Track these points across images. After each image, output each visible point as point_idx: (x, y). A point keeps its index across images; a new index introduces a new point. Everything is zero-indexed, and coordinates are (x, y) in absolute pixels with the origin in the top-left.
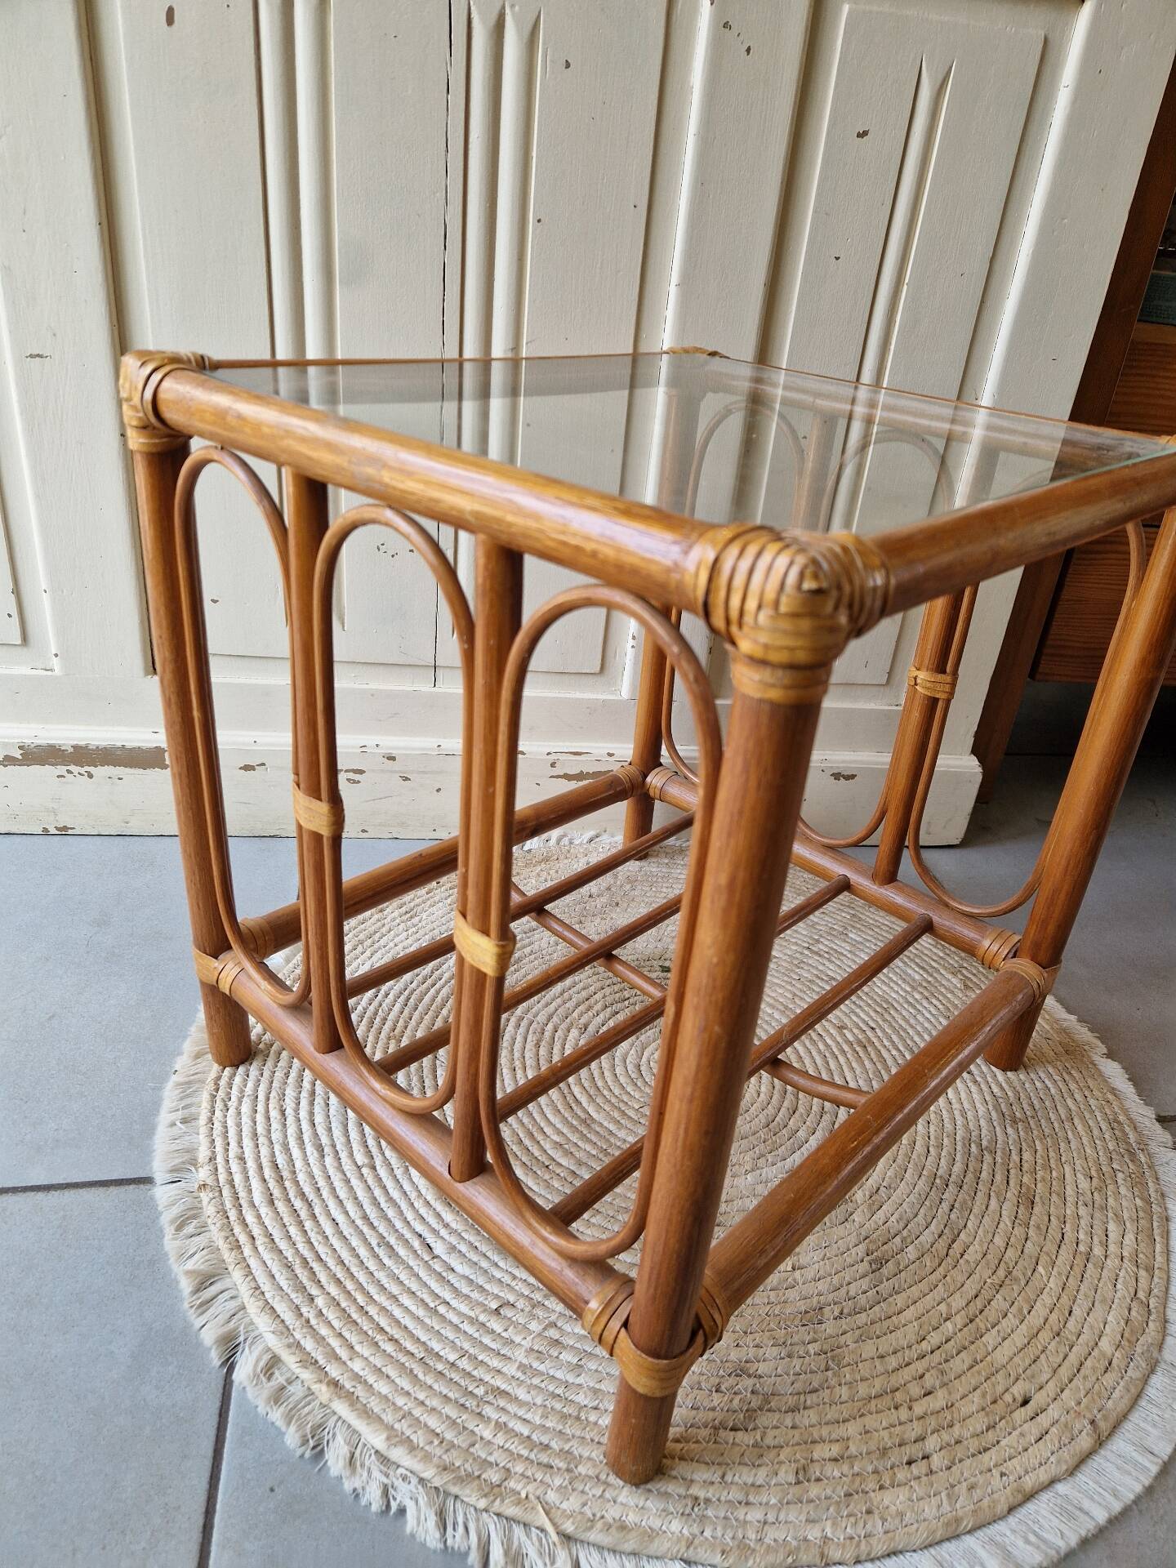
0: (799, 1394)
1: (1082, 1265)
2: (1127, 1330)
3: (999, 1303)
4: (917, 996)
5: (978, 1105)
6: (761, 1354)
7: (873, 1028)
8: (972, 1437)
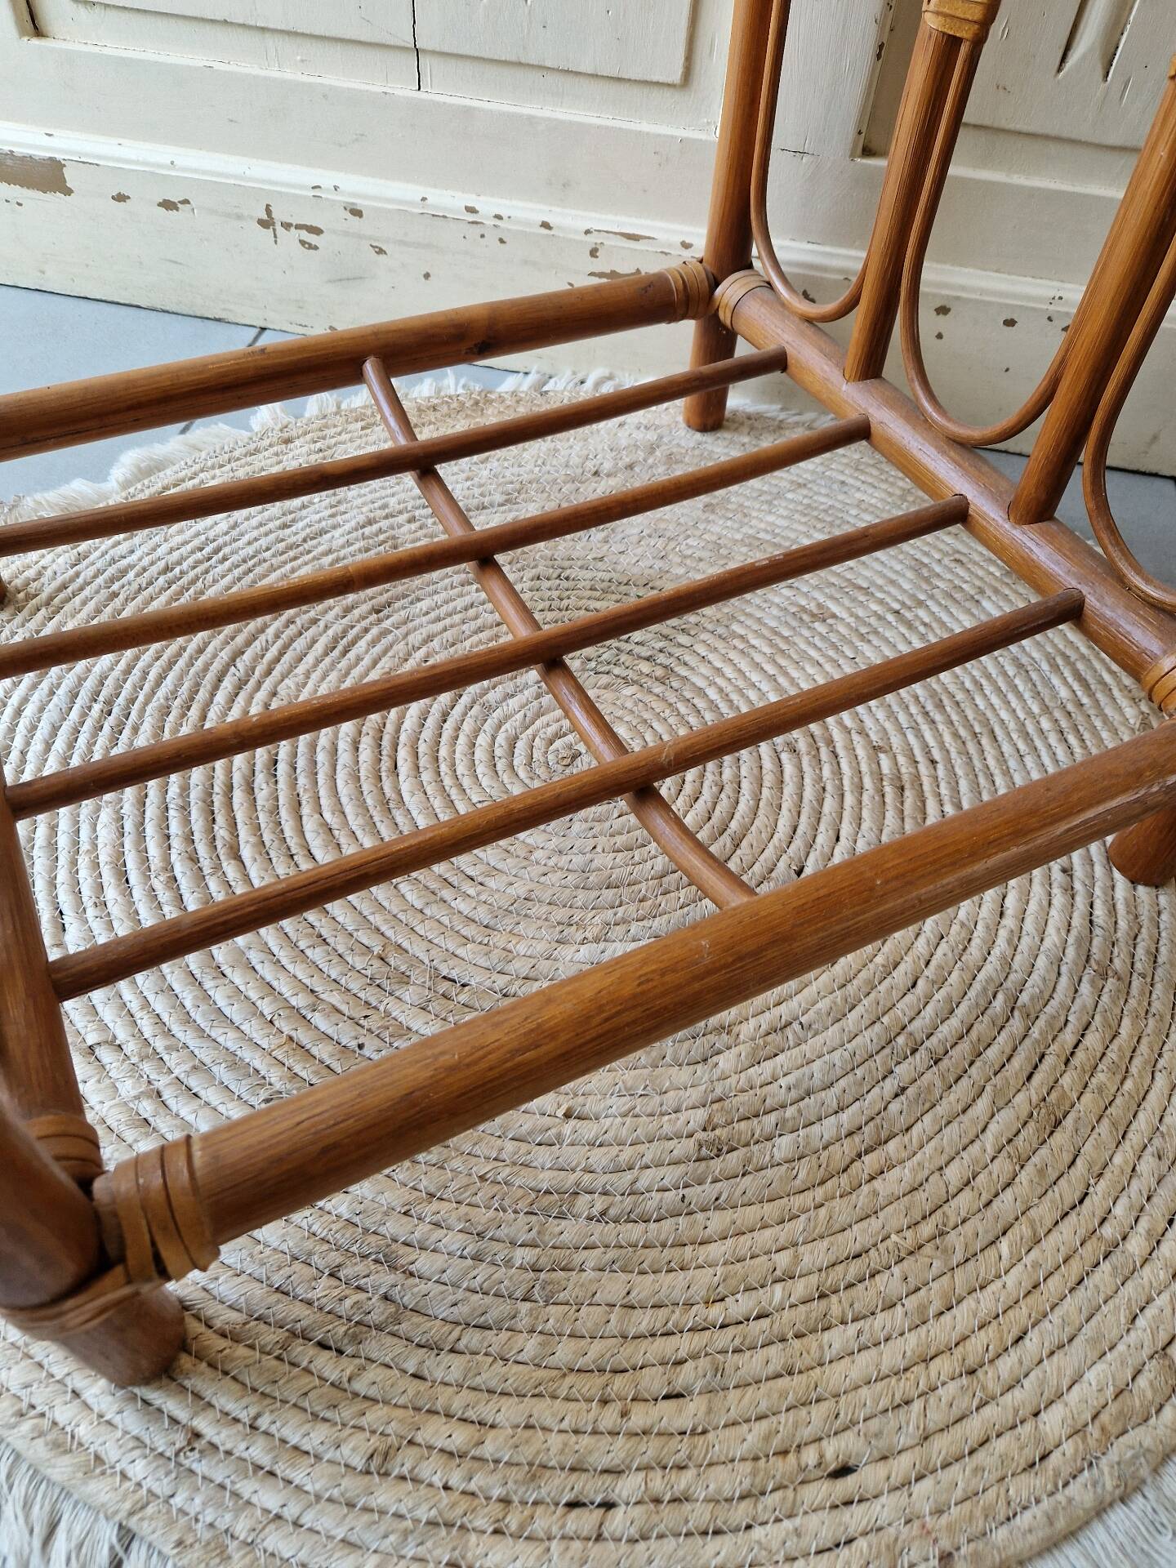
0: (457, 1323)
1: (1091, 1260)
2: (1113, 1408)
3: (889, 1283)
4: (1046, 724)
5: (1051, 930)
6: (434, 1238)
7: (933, 762)
8: (707, 1500)
